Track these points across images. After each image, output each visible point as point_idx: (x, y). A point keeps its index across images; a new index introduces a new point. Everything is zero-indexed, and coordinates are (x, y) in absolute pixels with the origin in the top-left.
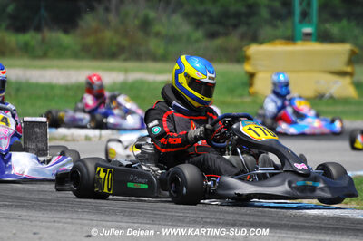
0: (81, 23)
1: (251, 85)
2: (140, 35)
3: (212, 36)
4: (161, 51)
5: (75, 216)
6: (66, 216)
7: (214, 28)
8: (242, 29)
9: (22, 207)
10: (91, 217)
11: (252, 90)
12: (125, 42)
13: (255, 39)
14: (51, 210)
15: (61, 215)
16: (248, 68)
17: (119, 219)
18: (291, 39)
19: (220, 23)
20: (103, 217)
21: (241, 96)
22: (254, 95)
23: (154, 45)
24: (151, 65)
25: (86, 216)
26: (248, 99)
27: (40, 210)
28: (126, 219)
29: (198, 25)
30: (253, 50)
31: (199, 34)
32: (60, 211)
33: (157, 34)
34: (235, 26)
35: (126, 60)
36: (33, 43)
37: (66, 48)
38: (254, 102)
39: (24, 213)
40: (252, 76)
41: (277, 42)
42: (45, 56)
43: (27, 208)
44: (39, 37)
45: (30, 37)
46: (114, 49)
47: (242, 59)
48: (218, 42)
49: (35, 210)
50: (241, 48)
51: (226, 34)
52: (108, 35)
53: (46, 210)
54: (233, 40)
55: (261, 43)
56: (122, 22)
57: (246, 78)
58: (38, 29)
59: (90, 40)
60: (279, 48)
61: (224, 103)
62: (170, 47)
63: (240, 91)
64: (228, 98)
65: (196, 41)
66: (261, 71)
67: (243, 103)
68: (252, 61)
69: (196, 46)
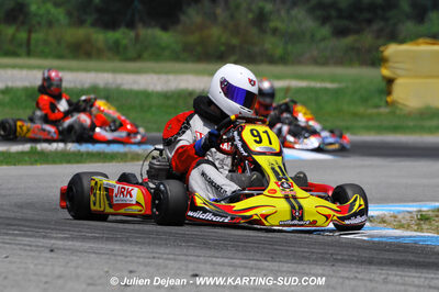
0: (183, 18)
1: (389, 93)
2: (254, 31)
3: (340, 33)
5: (177, 251)
6: (167, 251)
7: (344, 23)
8: (377, 25)
9: (115, 240)
10: (197, 252)
11: (389, 99)
12: (235, 41)
13: (394, 37)
14: (149, 244)
15: (162, 250)
16: (385, 72)
17: (230, 255)
19: (351, 17)
20: (212, 252)
21: (377, 107)
22: (393, 104)
23: (271, 44)
25: (191, 251)
26: (384, 110)
27: (137, 243)
28: (240, 255)
29: (324, 21)
30: (392, 50)
31: (325, 31)
32: (161, 245)
33: (275, 31)
34: (369, 22)
36: (125, 42)
37: (163, 49)
38: (393, 113)
39: (117, 247)
40: (390, 81)
42: (139, 57)
43: (121, 241)
44: (132, 34)
45: (120, 35)
46: (223, 48)
47: (379, 61)
48: (349, 40)
49: (131, 242)
50: (378, 47)
51: (358, 32)
53: (144, 243)
54: (367, 38)
55: (402, 42)
56: (232, 17)
57: (384, 84)
58: (131, 25)
59: (193, 39)
61: (355, 115)
62: (290, 47)
63: (376, 100)
64: (361, 109)
65: (323, 39)
66: (399, 76)
67: (379, 114)
68: (390, 64)
69: (322, 45)
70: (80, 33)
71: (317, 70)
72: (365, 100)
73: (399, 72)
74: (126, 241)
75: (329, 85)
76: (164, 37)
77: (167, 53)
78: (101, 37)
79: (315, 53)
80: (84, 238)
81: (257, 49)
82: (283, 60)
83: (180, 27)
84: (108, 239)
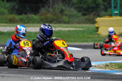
0: (40, 11)
1: (97, 31)
2: (60, 15)
3: (84, 15)
4: (67, 20)
7: (85, 12)
8: (94, 12)
9: (20, 73)
11: (98, 33)
12: (55, 18)
13: (99, 16)
16: (96, 25)
18: (111, 15)
19: (87, 10)
21: (94, 35)
22: (98, 34)
23: (65, 18)
24: (64, 25)
26: (96, 36)
29: (79, 11)
30: (98, 19)
31: (80, 14)
33: (66, 15)
34: (92, 12)
35: (55, 23)
36: (24, 18)
38: (99, 37)
40: (98, 28)
41: (106, 16)
42: (28, 22)
44: (26, 16)
45: (23, 16)
46: (51, 20)
47: (94, 22)
48: (87, 17)
50: (94, 19)
51: (89, 14)
52: (49, 15)
54: (91, 16)
55: (101, 17)
56: (54, 11)
57: (96, 29)
58: (26, 14)
59: (43, 17)
60: (107, 18)
61: (88, 37)
62: (70, 19)
63: (94, 33)
64: (90, 36)
65: (79, 17)
66: (101, 26)
67: (95, 37)
68: (98, 23)
69: (79, 18)
70: (12, 16)
71: (77, 25)
72: (91, 33)
73: (100, 25)
74: (24, 73)
75: (81, 29)
76: (35, 17)
77: (36, 21)
78: (17, 17)
79: (77, 20)
80: (12, 73)
81: (61, 20)
82: (68, 23)
83: (39, 14)
84: (18, 73)
